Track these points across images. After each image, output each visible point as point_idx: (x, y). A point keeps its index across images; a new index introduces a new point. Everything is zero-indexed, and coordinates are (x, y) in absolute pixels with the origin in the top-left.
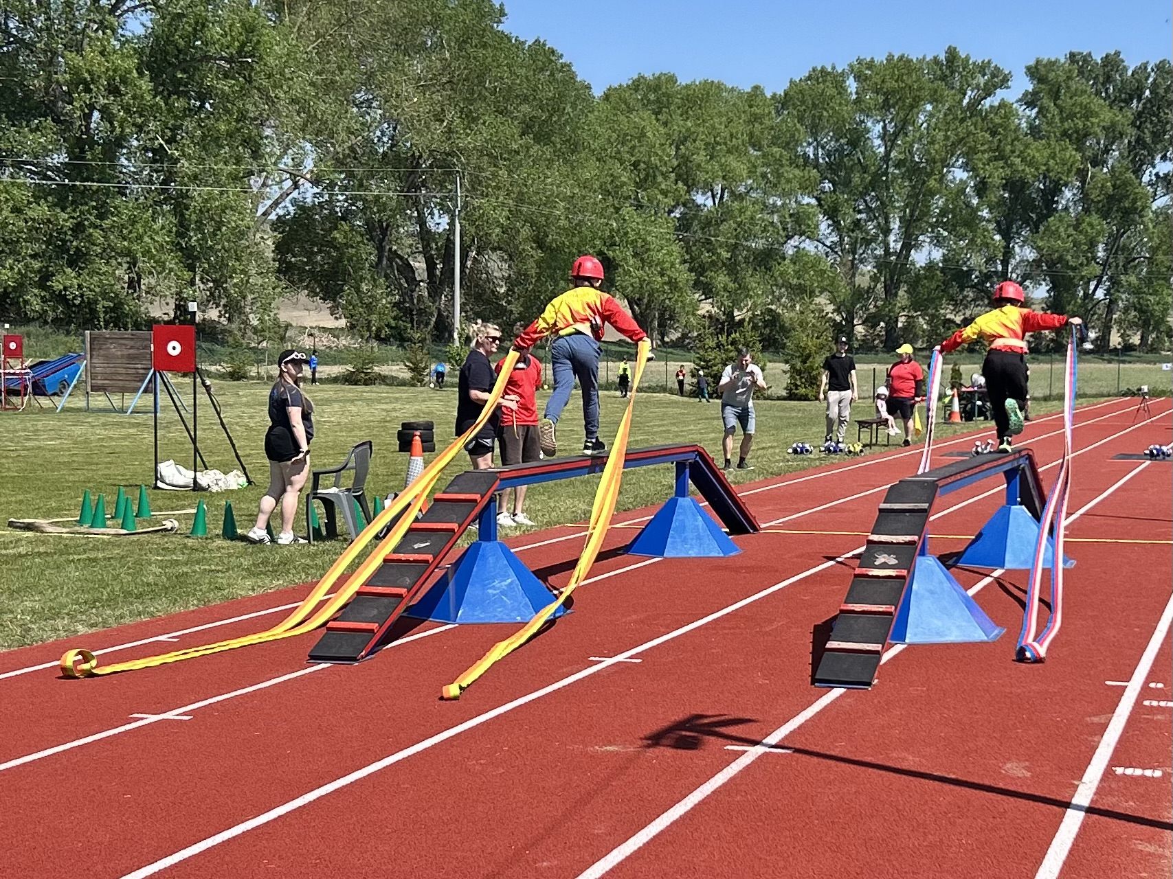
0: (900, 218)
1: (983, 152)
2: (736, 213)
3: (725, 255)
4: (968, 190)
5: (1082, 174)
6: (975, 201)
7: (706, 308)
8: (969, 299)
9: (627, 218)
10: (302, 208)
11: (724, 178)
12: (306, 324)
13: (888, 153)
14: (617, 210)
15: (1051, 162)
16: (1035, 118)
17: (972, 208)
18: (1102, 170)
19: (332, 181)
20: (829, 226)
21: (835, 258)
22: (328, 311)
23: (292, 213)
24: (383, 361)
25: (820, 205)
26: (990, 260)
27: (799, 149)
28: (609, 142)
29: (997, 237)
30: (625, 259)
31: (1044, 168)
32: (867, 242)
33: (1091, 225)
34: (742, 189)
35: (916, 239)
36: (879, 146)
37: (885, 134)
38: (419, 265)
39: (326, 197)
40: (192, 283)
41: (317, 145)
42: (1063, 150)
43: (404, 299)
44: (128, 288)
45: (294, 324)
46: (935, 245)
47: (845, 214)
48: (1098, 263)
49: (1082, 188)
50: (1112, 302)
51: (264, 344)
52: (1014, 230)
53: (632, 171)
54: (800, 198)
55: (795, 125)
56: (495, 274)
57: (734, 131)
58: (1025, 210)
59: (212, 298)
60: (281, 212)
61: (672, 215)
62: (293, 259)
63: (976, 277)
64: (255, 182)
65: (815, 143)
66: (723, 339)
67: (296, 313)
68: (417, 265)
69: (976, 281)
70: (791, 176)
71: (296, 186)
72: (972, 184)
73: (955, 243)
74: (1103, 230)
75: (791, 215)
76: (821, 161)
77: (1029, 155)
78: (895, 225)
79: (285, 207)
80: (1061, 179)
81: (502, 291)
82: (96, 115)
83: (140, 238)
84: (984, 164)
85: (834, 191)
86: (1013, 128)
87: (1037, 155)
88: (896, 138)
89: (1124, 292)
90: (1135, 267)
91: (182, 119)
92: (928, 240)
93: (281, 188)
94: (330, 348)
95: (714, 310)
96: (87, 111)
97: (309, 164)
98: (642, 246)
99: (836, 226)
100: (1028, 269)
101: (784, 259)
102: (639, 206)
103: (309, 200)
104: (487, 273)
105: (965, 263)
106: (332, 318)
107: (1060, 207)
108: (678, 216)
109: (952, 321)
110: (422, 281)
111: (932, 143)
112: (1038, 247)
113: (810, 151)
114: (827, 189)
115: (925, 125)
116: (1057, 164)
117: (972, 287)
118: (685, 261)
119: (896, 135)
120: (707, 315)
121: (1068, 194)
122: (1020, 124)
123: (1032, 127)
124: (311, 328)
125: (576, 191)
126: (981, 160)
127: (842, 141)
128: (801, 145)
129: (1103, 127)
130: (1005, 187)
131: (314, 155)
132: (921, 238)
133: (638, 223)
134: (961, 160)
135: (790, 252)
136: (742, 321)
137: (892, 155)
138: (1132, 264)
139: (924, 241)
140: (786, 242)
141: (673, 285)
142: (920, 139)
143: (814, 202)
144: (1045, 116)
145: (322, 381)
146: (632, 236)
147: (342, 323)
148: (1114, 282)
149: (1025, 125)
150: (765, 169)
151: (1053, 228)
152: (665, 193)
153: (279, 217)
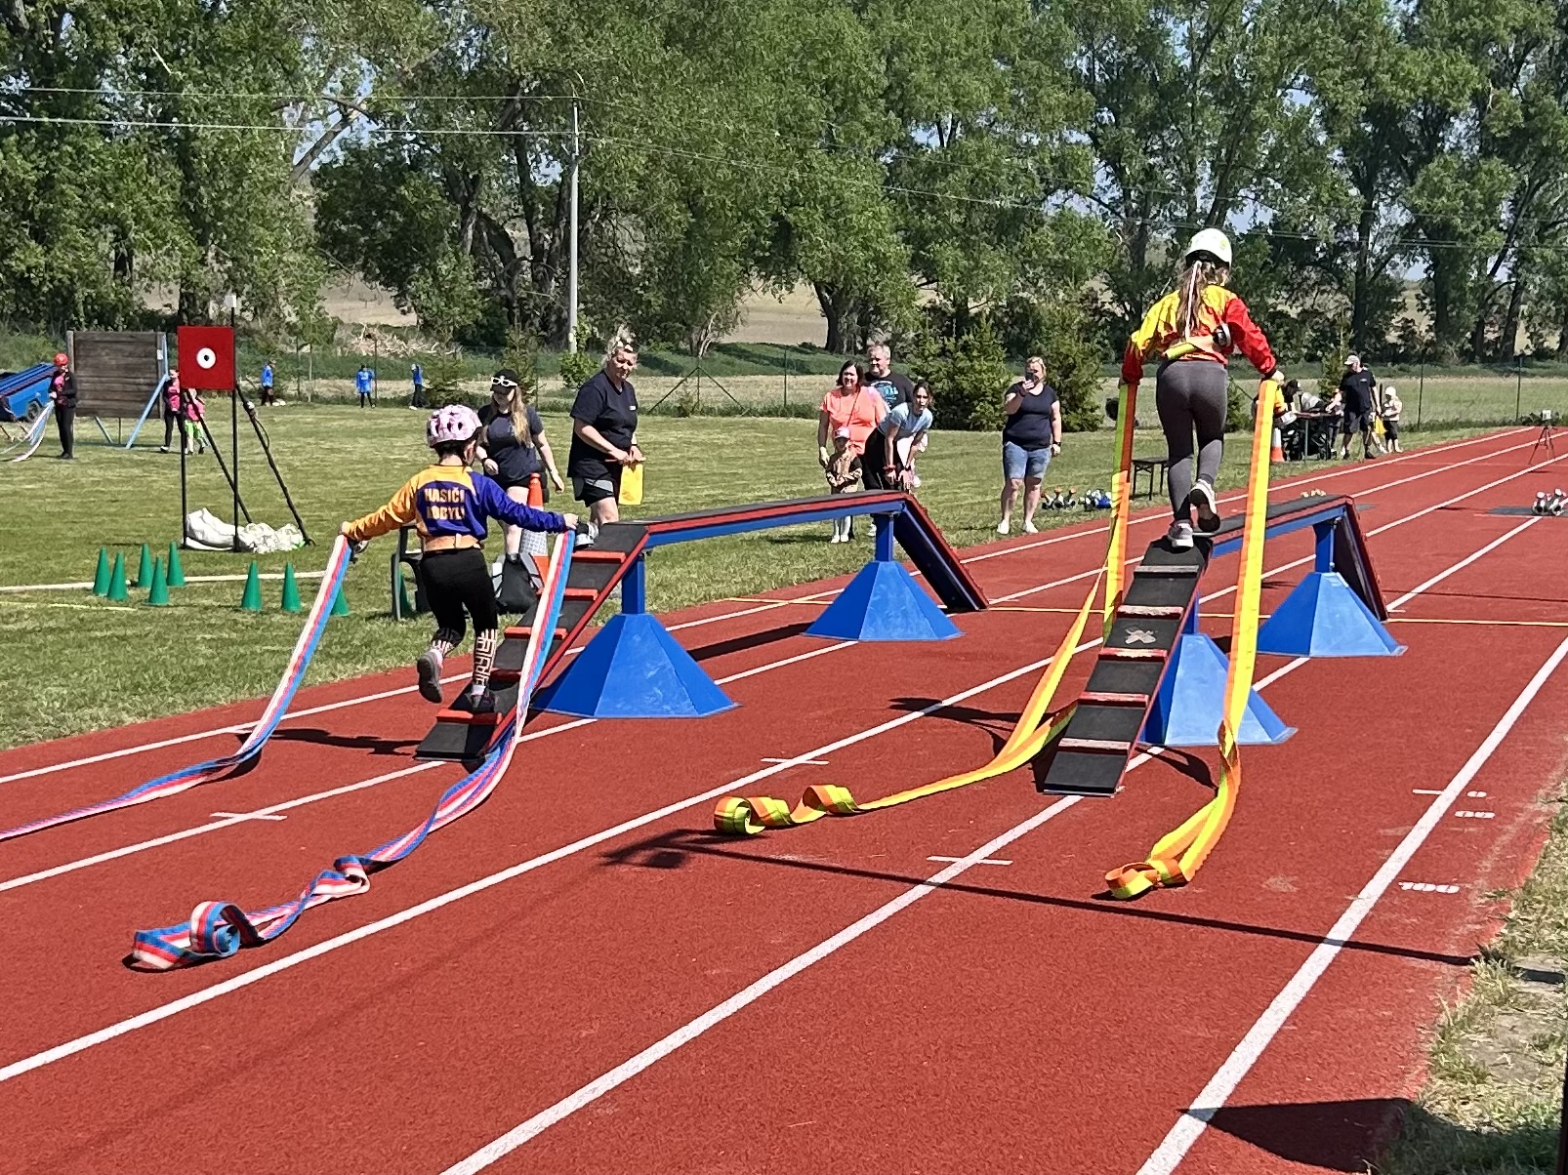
0: (1212, 162)
1: (1335, 66)
2: (973, 157)
3: (955, 219)
4: (1311, 121)
5: (1479, 99)
6: (1322, 138)
7: (927, 296)
8: (1311, 283)
9: (815, 165)
10: (355, 152)
11: (956, 104)
12: (363, 321)
13: (1195, 66)
14: (801, 152)
15: (1435, 81)
16: (1413, 15)
17: (1316, 148)
18: (1509, 92)
19: (398, 114)
20: (1108, 174)
21: (1116, 222)
22: (392, 302)
23: (341, 159)
24: (470, 375)
25: (1096, 144)
26: (1342, 225)
27: (1066, 62)
28: (790, 52)
29: (1354, 192)
30: (811, 227)
31: (1425, 89)
32: (1164, 199)
33: (1490, 172)
34: (982, 122)
35: (1235, 195)
36: (1184, 57)
37: (1191, 37)
38: (519, 233)
39: (389, 137)
40: (203, 262)
41: (378, 61)
42: (1452, 62)
43: (499, 285)
44: (116, 269)
45: (345, 321)
46: (1262, 203)
47: (1131, 157)
48: (1500, 230)
49: (1481, 117)
50: (1520, 288)
51: (306, 349)
52: (1380, 181)
53: (822, 96)
54: (1066, 133)
55: (1060, 26)
56: (627, 247)
57: (972, 36)
58: (1397, 152)
59: (233, 284)
60: (325, 158)
61: (882, 159)
62: (343, 228)
63: (1321, 250)
64: (289, 116)
65: (1090, 54)
66: (950, 343)
67: (346, 304)
68: (516, 234)
69: (1321, 255)
70: (1053, 102)
71: (345, 121)
72: (1318, 112)
73: (1290, 201)
74: (1509, 180)
75: (1053, 160)
76: (1098, 78)
77: (1402, 69)
78: (1204, 172)
79: (332, 151)
80: (1449, 105)
81: (637, 271)
82: (68, 20)
83: (130, 195)
84: (1336, 83)
85: (1117, 124)
86: (1381, 29)
87: (1415, 70)
88: (1208, 45)
89: (1538, 272)
90: (1555, 236)
91: (187, 25)
92: (1252, 196)
93: (327, 125)
94: (396, 355)
95: (939, 300)
96: (55, 15)
97: (365, 88)
98: (836, 207)
99: (1118, 174)
100: (1398, 239)
101: (1041, 223)
102: (832, 148)
103: (366, 142)
104: (615, 245)
105: (1305, 230)
106: (398, 312)
107: (1447, 147)
108: (889, 161)
109: (1284, 315)
110: (524, 258)
111: (1262, 51)
112: (1414, 205)
113: (1083, 64)
114: (1106, 120)
115: (1251, 25)
116: (1442, 82)
117: (1315, 264)
118: (897, 229)
119: (1208, 40)
120: (928, 305)
121: (1459, 126)
122: (1391, 24)
123: (1407, 26)
124: (369, 326)
125: (743, 126)
126: (1332, 77)
127: (1129, 49)
128: (1069, 56)
129: (1513, 28)
130: (1367, 116)
131: (374, 76)
132: (1242, 193)
133: (831, 173)
134: (1302, 77)
135: (1051, 213)
136: (979, 314)
137: (1202, 70)
138: (1551, 230)
139: (1247, 197)
140: (1045, 199)
141: (880, 261)
142: (1243, 47)
143: (1086, 139)
144: (1427, 12)
145: (385, 402)
146: (822, 192)
147: (412, 319)
148: (1523, 258)
149: (1398, 24)
150: (1014, 91)
151: (1436, 179)
152: (869, 127)
153: (324, 167)
